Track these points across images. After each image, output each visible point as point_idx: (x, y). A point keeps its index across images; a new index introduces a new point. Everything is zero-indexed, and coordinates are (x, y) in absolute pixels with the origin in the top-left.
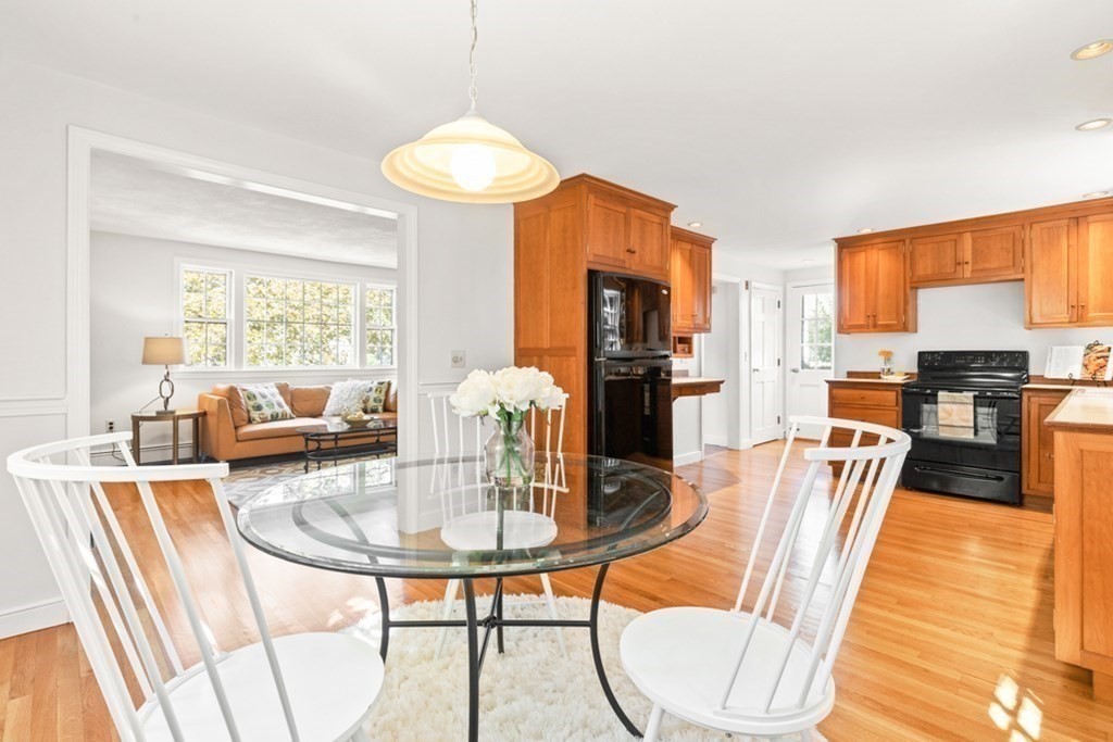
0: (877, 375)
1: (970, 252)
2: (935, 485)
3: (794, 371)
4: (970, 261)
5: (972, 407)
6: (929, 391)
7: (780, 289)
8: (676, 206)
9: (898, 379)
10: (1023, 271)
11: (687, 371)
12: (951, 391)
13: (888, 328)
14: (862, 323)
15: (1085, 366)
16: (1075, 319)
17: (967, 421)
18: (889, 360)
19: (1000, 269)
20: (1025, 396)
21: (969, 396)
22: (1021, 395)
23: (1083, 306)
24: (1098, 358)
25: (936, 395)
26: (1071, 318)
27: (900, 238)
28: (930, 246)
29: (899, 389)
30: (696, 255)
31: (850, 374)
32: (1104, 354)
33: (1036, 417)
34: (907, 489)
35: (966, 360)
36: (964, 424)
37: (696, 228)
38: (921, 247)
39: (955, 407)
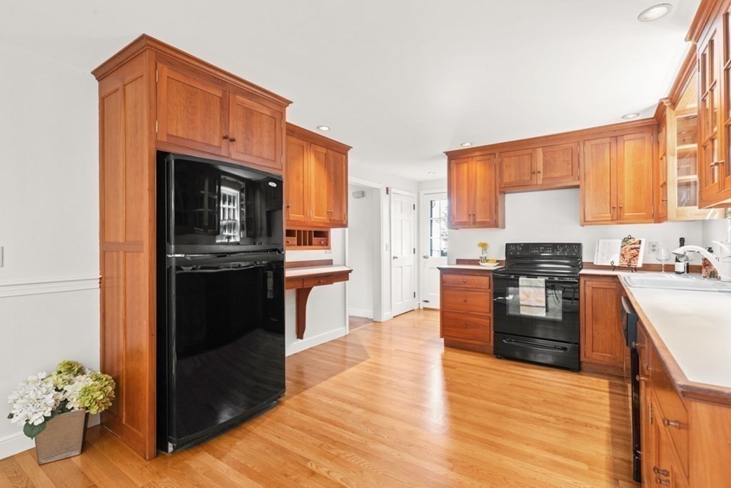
0: (476, 262)
1: (542, 163)
2: (518, 354)
3: (425, 257)
4: (542, 171)
5: (543, 290)
6: (512, 277)
7: (415, 195)
8: (292, 102)
9: (491, 266)
10: (579, 179)
11: (332, 260)
12: (529, 276)
13: (484, 225)
14: (465, 220)
15: (623, 255)
16: (615, 218)
17: (540, 301)
18: (485, 250)
19: (562, 177)
20: (582, 280)
21: (541, 281)
22: (579, 280)
23: (620, 208)
24: (632, 249)
25: (518, 280)
26: (612, 217)
27: (492, 152)
28: (513, 158)
29: (491, 274)
30: (332, 160)
31: (459, 261)
32: (636, 246)
33: (591, 299)
34: (497, 358)
35: (539, 250)
36: (539, 304)
37: (324, 131)
38: (507, 159)
39: (532, 290)
